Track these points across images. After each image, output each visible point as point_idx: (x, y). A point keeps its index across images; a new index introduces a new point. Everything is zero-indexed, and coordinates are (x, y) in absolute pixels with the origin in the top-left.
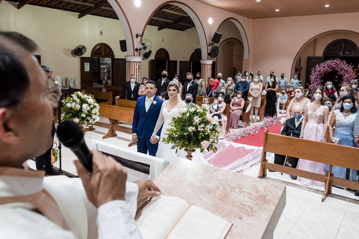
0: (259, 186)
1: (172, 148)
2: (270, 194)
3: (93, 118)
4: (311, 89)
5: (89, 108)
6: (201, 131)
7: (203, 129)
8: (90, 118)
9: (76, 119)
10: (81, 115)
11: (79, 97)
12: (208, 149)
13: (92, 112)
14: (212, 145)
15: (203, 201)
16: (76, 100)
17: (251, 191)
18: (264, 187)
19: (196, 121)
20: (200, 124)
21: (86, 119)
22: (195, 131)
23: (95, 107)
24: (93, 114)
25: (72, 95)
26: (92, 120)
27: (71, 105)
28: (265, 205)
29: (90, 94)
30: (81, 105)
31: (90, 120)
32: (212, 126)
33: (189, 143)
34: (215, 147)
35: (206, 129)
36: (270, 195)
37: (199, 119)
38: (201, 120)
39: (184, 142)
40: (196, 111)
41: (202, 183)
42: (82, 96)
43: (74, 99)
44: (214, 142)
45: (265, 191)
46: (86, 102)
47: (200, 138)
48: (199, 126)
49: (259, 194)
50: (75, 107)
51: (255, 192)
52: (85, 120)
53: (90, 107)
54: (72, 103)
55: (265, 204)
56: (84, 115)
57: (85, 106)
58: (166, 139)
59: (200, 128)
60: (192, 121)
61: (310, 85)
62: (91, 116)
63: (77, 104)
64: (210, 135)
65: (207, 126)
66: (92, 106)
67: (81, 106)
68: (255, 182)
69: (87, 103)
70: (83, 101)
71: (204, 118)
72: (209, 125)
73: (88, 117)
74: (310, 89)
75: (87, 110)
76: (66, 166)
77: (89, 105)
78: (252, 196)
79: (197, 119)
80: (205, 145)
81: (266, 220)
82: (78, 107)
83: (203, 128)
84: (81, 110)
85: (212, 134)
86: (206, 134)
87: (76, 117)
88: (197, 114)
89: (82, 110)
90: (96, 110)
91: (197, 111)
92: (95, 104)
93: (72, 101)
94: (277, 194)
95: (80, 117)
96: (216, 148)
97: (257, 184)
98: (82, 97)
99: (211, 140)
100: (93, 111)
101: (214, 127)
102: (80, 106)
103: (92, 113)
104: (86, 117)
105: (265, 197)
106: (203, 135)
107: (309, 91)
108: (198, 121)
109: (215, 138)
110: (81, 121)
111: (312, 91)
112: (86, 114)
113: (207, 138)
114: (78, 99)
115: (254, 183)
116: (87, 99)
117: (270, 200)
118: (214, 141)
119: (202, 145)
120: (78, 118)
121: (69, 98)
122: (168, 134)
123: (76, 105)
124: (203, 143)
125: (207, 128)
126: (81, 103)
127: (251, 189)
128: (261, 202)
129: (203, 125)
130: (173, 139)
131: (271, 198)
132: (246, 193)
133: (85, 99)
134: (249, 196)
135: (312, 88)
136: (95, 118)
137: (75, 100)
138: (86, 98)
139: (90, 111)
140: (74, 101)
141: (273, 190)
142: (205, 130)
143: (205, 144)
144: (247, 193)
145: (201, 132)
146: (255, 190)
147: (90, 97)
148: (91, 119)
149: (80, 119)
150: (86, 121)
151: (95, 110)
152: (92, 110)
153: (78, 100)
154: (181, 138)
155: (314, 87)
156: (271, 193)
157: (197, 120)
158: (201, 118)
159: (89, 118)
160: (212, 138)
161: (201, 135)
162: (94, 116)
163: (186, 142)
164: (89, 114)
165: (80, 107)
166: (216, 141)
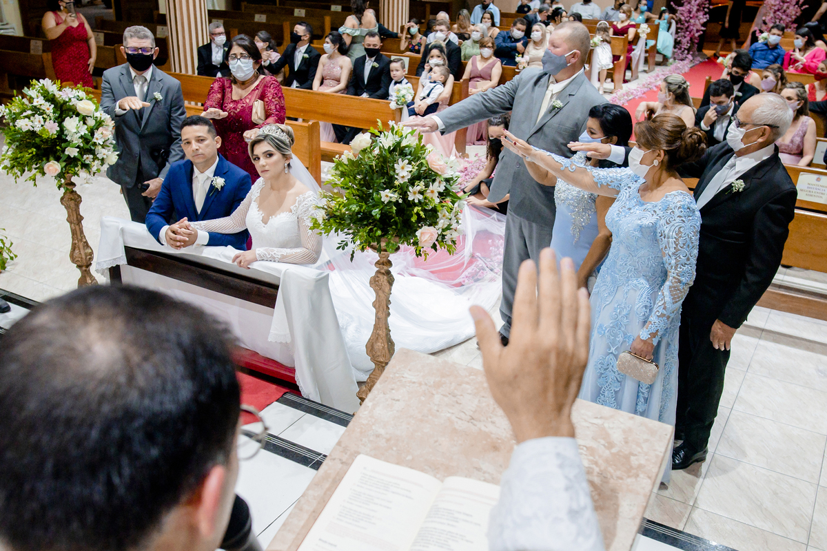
0: (613, 428)
1: (338, 248)
2: (639, 449)
3: (100, 156)
4: (683, 18)
5: (84, 131)
6: (416, 201)
7: (421, 197)
8: (91, 156)
9: (50, 163)
10: (63, 151)
11: (51, 99)
12: (434, 247)
13: (94, 140)
14: (443, 236)
15: (484, 473)
16: (43, 108)
17: (593, 444)
18: (624, 431)
19: (401, 175)
20: (412, 181)
21: (80, 160)
22: (400, 201)
23: (100, 124)
24: (100, 147)
25: (25, 90)
26: (96, 162)
27: (31, 124)
28: (629, 480)
29: (79, 85)
30: (60, 120)
31: (93, 164)
32: (444, 183)
33: (385, 233)
34: (452, 238)
35: (428, 195)
36: (639, 453)
37: (410, 168)
38: (414, 170)
39: (371, 230)
40: (399, 143)
41: (475, 422)
42: (58, 94)
43: (35, 104)
44: (448, 228)
45: (626, 442)
46: (75, 113)
47: (414, 219)
48: (410, 188)
49: (614, 450)
50: (44, 130)
51: (604, 445)
52: (77, 166)
53: (86, 127)
54: (32, 118)
55: (629, 477)
56: (72, 152)
57: (71, 124)
58: (320, 221)
59: (415, 193)
60: (392, 173)
61: (680, 8)
62: (92, 152)
63: (48, 120)
64: (439, 208)
65: (431, 187)
66: (91, 122)
67: (60, 125)
68: (601, 418)
69: (78, 115)
70: (64, 111)
71: (422, 163)
72: (436, 183)
73: (85, 157)
74: (680, 20)
75: (79, 135)
76: (35, 283)
77: (84, 120)
78: (597, 457)
79: (403, 168)
80: (426, 237)
81: (633, 519)
82: (52, 129)
83: (421, 193)
84: (61, 138)
85: (443, 206)
86: (429, 207)
87: (51, 158)
88: (403, 154)
89: (66, 136)
90: (104, 132)
91: (403, 144)
92: (97, 114)
93: (29, 112)
94: (655, 450)
95: (64, 158)
96: (454, 242)
97: (606, 425)
98: (57, 96)
99: (442, 223)
100: (98, 138)
101: (448, 187)
102: (57, 124)
103: (95, 144)
104: (79, 157)
105: (627, 458)
106: (422, 214)
107: (677, 23)
108: (408, 175)
109: (452, 215)
110: (65, 167)
111: (683, 24)
112: (77, 147)
113: (431, 217)
114: (48, 104)
115: (599, 422)
116: (74, 101)
117: (640, 467)
118: (450, 225)
119: (420, 238)
120: (58, 159)
121: (18, 99)
122: (323, 208)
123: (45, 122)
124: (422, 234)
125: (432, 192)
126: (59, 117)
127: (594, 439)
128: (618, 473)
129: (420, 185)
130: (340, 223)
131: (643, 462)
132: (582, 449)
133: (67, 102)
134: (592, 458)
135: (686, 15)
136: (105, 157)
137: (39, 109)
138: (70, 99)
139: (89, 137)
140: (37, 110)
141: (646, 441)
142: (425, 198)
143: (426, 234)
144: (585, 449)
145: (415, 205)
146: (603, 442)
147: (82, 94)
148: (94, 160)
149: (64, 164)
150: (80, 167)
151: (102, 134)
152: (92, 134)
153: (49, 108)
154: (361, 220)
155: (690, 12)
156: (642, 448)
157: (403, 170)
158: (413, 163)
159: (88, 158)
160: (444, 216)
161: (418, 214)
162: (102, 153)
163: (376, 231)
164: (88, 147)
165: (58, 129)
166: (454, 226)
